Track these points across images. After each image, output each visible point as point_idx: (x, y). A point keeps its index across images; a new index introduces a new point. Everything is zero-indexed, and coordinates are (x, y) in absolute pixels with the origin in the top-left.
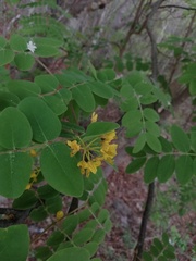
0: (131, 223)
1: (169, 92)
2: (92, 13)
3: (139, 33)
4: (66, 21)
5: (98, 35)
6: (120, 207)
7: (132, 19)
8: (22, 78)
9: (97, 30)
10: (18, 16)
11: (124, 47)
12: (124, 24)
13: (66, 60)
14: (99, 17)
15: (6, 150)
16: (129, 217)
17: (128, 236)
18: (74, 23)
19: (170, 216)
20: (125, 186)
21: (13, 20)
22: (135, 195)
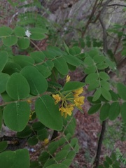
0: (90, 146)
1: (115, 60)
2: (63, 11)
3: (94, 22)
4: (47, 16)
5: (68, 24)
6: (82, 135)
7: (90, 14)
8: (20, 53)
9: (67, 21)
10: (17, 13)
11: (84, 32)
12: (84, 17)
13: (48, 41)
14: (68, 12)
15: (13, 100)
16: (88, 141)
17: (88, 154)
18: (52, 17)
19: (116, 142)
20: (86, 122)
21: (14, 16)
22: (92, 128)
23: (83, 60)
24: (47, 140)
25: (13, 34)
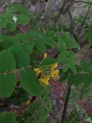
0: (58, 103)
1: (78, 42)
2: (41, 4)
3: (64, 14)
4: (29, 7)
5: (44, 14)
6: (52, 95)
7: (61, 7)
8: (7, 34)
9: (44, 11)
10: (6, 4)
11: (57, 20)
12: (57, 9)
13: (29, 26)
14: (45, 5)
16: (57, 100)
17: (56, 109)
18: (33, 8)
19: (76, 100)
20: (55, 86)
21: (4, 5)
22: (60, 90)
23: (56, 41)
24: (28, 102)
25: (3, 19)
